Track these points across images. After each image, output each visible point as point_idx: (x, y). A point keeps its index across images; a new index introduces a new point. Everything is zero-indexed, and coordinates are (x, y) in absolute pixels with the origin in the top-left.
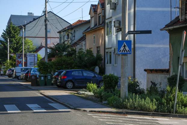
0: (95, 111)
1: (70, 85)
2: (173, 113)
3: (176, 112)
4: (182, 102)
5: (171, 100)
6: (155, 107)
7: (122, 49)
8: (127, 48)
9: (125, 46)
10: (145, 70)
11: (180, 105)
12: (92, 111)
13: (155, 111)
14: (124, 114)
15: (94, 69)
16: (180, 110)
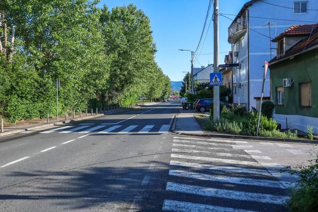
0: (185, 134)
1: (203, 109)
2: (256, 136)
3: (259, 134)
4: (264, 125)
5: (255, 124)
6: (240, 130)
7: (214, 80)
8: (218, 80)
9: (216, 78)
10: (255, 98)
11: (263, 128)
12: (182, 134)
13: (240, 133)
14: (209, 137)
15: (225, 98)
16: (263, 132)
